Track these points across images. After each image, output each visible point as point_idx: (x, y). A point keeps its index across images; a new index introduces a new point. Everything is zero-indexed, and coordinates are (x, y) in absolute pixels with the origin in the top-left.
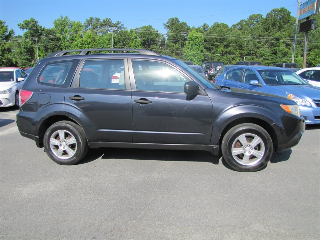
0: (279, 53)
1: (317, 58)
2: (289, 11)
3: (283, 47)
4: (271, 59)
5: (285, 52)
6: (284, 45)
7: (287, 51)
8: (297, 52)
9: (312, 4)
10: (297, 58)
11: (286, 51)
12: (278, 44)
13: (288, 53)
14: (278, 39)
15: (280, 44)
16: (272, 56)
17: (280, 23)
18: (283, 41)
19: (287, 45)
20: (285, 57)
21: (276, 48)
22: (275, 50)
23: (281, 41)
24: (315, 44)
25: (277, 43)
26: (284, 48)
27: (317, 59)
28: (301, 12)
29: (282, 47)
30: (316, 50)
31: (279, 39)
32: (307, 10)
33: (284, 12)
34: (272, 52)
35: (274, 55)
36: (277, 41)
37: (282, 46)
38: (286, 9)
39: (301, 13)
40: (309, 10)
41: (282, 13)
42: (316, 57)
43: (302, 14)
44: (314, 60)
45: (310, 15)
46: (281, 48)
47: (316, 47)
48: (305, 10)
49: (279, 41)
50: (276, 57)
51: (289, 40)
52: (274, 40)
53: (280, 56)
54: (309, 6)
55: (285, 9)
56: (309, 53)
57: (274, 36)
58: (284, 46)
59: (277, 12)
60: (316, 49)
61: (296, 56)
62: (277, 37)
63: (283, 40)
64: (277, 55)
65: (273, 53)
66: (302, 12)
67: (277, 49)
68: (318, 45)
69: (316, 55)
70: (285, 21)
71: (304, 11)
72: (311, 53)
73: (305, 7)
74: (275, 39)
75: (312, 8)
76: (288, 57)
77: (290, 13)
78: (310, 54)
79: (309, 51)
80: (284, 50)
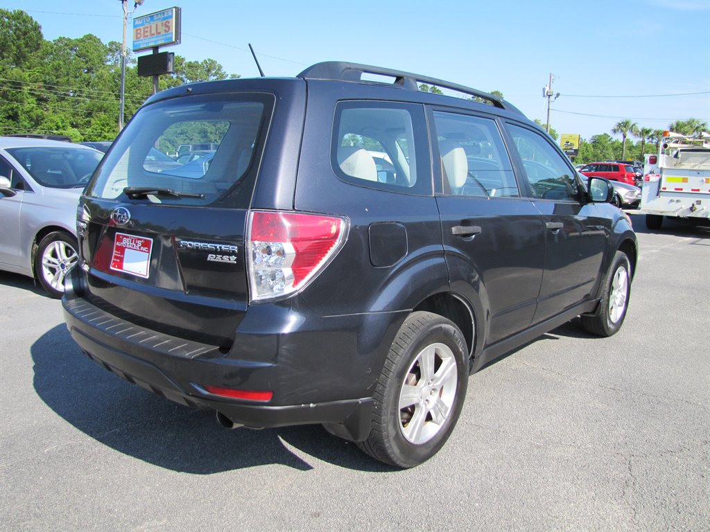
0: (22, 117)
1: (105, 131)
2: (36, 23)
3: (32, 105)
4: (5, 130)
5: (38, 116)
6: (32, 100)
7: (42, 113)
8: (63, 118)
9: (164, 22)
10: (65, 130)
11: (40, 114)
12: (19, 96)
13: (43, 119)
14: (17, 85)
15: (25, 97)
16: (7, 123)
17: (18, 47)
18: (31, 90)
19: (41, 100)
20: (39, 127)
21: (15, 105)
22: (12, 109)
23: (26, 89)
24: (98, 103)
25: (17, 92)
26: (35, 105)
27: (106, 134)
28: (137, 34)
29: (30, 103)
30: (102, 115)
31: (19, 84)
32: (154, 31)
33: (24, 21)
34: (7, 115)
35: (10, 120)
36: (16, 88)
37: (30, 101)
38: (30, 16)
39: (139, 36)
40: (160, 33)
41: (20, 23)
42: (103, 130)
43: (142, 38)
44: (100, 136)
45: (163, 42)
46: (27, 107)
47: (101, 109)
48: (149, 30)
49: (20, 88)
50: (16, 127)
51: (44, 89)
52: (10, 85)
53: (26, 124)
54: (157, 25)
55: (27, 17)
56: (87, 122)
57: (8, 77)
58: (35, 102)
59: (8, 18)
60: (103, 113)
61: (63, 126)
62: (16, 80)
63: (29, 88)
64: (18, 123)
65: (9, 117)
66: (140, 33)
67: (17, 107)
68: (105, 105)
69: (103, 125)
70: (30, 44)
71: (145, 32)
72: (93, 121)
73: (146, 25)
74: (10, 82)
75: (167, 29)
76: (45, 127)
77: (40, 27)
78: (90, 122)
79: (87, 117)
80: (35, 111)
